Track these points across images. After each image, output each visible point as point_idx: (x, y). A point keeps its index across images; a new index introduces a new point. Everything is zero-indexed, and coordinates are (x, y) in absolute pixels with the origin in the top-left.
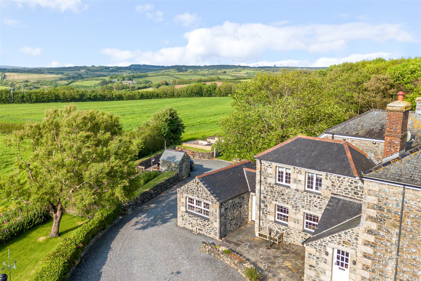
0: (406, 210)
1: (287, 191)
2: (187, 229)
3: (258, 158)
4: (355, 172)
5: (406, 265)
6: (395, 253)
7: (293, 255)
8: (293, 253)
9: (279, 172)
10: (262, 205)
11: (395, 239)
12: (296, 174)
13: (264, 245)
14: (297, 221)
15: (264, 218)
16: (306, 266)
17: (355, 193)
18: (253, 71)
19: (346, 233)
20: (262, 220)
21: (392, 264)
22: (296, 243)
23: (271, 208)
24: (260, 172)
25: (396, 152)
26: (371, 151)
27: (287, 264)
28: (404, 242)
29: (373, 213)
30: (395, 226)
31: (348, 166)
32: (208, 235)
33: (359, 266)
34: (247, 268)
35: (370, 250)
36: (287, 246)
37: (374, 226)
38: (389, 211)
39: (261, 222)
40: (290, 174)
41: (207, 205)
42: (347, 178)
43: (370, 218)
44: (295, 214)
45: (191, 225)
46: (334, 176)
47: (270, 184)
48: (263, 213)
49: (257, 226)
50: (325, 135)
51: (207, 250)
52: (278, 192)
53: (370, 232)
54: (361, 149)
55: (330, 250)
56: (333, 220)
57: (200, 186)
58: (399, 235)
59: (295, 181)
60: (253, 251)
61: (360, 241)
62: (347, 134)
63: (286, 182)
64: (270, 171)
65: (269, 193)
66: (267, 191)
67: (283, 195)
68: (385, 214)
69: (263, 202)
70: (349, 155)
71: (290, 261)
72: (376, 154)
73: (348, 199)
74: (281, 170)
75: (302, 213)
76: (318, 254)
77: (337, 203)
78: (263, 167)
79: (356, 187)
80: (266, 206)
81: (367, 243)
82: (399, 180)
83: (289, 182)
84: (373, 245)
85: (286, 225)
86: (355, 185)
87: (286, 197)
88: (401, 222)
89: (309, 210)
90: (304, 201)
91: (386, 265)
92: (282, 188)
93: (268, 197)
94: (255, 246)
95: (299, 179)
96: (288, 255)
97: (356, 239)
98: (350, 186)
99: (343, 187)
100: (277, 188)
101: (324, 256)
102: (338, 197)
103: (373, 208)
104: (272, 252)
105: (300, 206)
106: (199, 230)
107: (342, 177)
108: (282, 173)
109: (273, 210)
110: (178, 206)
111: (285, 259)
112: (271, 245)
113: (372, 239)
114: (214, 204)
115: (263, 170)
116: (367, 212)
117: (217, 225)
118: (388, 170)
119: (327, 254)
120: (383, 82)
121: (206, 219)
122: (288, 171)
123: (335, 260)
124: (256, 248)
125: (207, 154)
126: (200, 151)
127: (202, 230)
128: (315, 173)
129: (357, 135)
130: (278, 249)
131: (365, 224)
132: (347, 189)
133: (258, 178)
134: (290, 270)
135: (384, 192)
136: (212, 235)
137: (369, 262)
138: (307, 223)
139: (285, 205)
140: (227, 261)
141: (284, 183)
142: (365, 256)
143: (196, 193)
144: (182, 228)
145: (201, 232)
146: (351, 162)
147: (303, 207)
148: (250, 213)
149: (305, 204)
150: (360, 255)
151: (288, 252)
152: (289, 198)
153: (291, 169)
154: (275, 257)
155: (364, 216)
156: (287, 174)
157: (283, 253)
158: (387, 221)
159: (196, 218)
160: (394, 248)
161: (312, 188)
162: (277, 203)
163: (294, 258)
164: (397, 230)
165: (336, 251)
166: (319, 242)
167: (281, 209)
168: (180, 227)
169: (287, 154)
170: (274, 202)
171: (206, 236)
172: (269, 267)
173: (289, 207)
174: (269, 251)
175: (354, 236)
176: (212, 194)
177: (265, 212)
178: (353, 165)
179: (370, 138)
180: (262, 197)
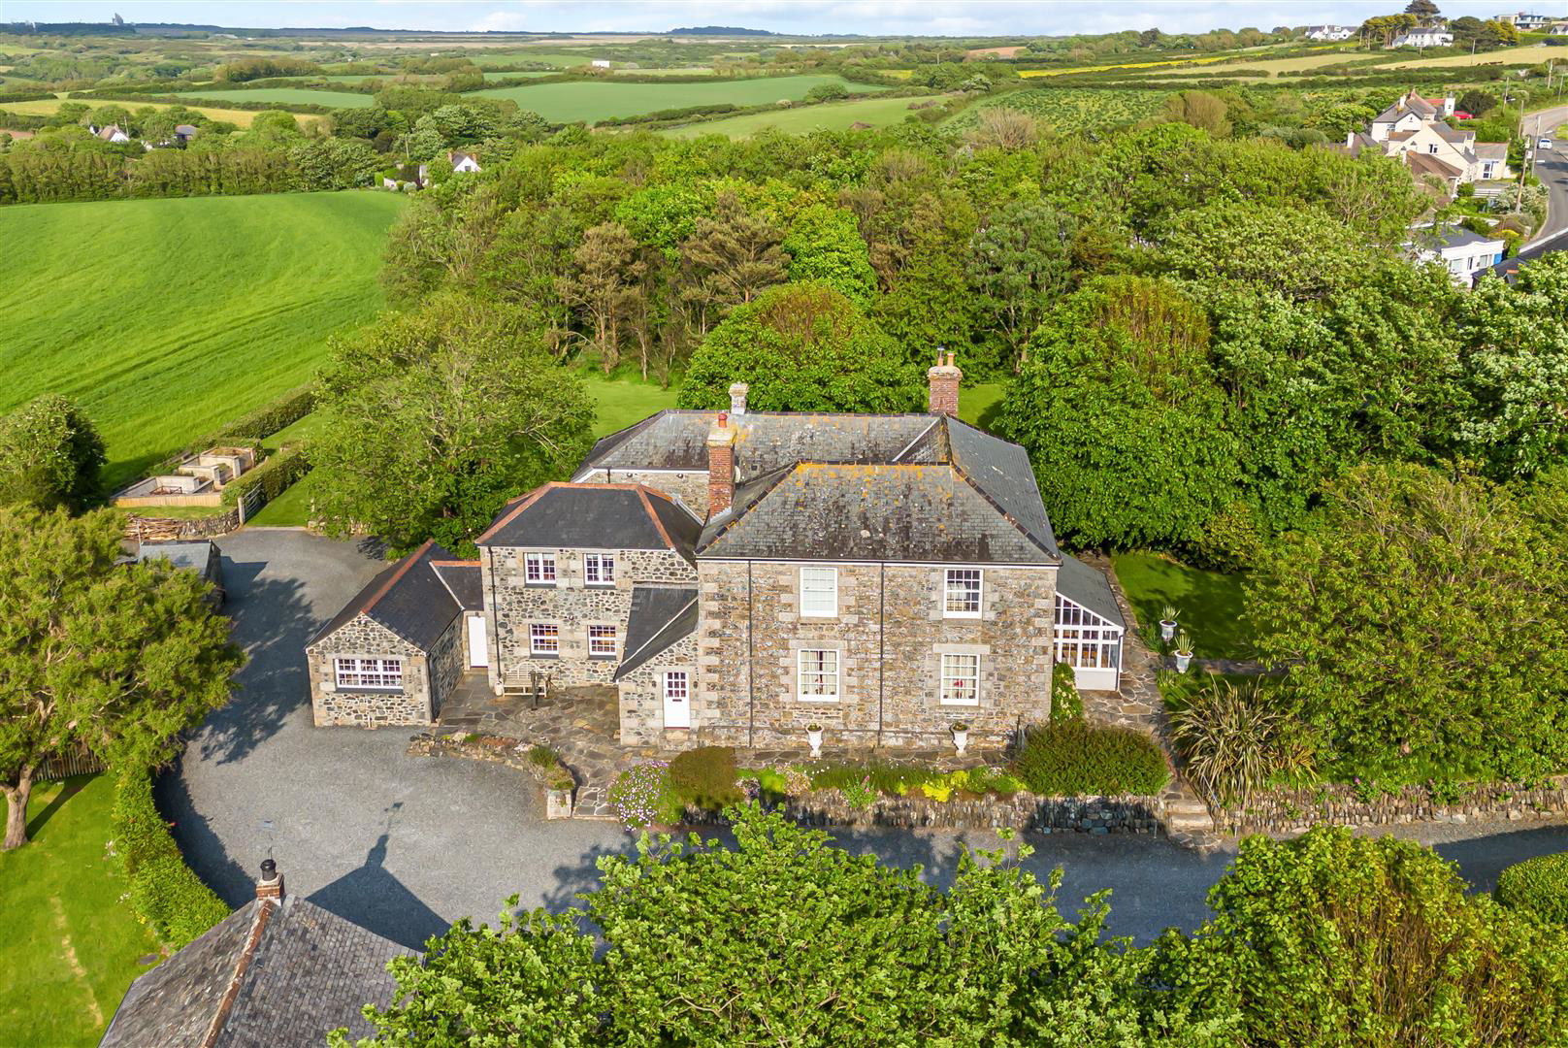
0: (755, 590)
1: (551, 594)
2: (344, 727)
3: (484, 544)
4: (667, 540)
5: (763, 666)
6: (747, 654)
7: (582, 706)
8: (581, 702)
9: (530, 562)
10: (502, 632)
11: (745, 636)
12: (565, 561)
13: (523, 705)
14: (574, 644)
15: (507, 655)
16: (623, 714)
17: (672, 574)
18: (30, 47)
19: (680, 645)
20: (505, 659)
21: (745, 670)
22: (578, 685)
23: (522, 633)
24: (491, 569)
25: (727, 505)
26: (677, 491)
27: (581, 723)
28: (757, 636)
29: (714, 606)
30: (743, 617)
31: (654, 532)
32: (402, 723)
33: (703, 686)
34: (526, 753)
35: (714, 660)
36: (563, 694)
37: (717, 624)
38: (734, 599)
39: (502, 664)
40: (552, 563)
41: (391, 665)
42: (656, 552)
43: (711, 614)
44: (572, 631)
45: (353, 715)
46: (634, 553)
47: (514, 588)
48: (505, 647)
49: (492, 674)
50: (594, 471)
51: (426, 749)
52: (534, 601)
53: (713, 634)
54: (660, 488)
55: (657, 678)
56: (647, 628)
57: (373, 630)
58: (750, 628)
59: (565, 573)
60: (509, 724)
61: (701, 651)
62: (634, 465)
63: (546, 577)
64: (511, 563)
65: (515, 606)
66: (509, 604)
67: (543, 603)
68: (730, 603)
69: (503, 625)
70: (650, 510)
71: (584, 718)
72: (684, 493)
73: (661, 587)
74: (532, 557)
75: (583, 628)
76: (640, 689)
77: (647, 598)
78: (495, 559)
79: (673, 564)
80: (510, 631)
81: (710, 651)
82: (742, 554)
83: (553, 577)
84: (718, 652)
85: (556, 657)
86: (670, 560)
87: (550, 606)
88: (750, 609)
89: (597, 618)
90: (585, 605)
91: (737, 675)
92: (539, 590)
93: (513, 614)
94: (508, 712)
95: (572, 567)
96: (574, 709)
97: (695, 649)
98: (662, 564)
99: (651, 569)
100: (530, 594)
101: (650, 689)
102: (646, 586)
103: (713, 599)
104: (543, 712)
105: (580, 615)
106: (377, 718)
107: (648, 551)
108: (537, 562)
109: (526, 636)
110: (313, 685)
111: (572, 717)
112: (536, 700)
113: (715, 643)
114: (413, 658)
115: (496, 565)
116: (707, 606)
117: (423, 697)
118: (725, 540)
119: (654, 684)
120: (617, 246)
121: (391, 693)
122: (550, 558)
123: (666, 690)
124: (512, 717)
125: (221, 520)
126: (195, 516)
127: (385, 718)
128: (600, 554)
129: (650, 466)
130: (551, 704)
131: (705, 623)
132: (658, 570)
133: (487, 581)
134: (590, 731)
135: (726, 573)
136: (413, 720)
137: (715, 677)
138: (594, 642)
139: (551, 621)
140: (477, 754)
141: (542, 581)
142: (709, 671)
143: (362, 647)
144: (330, 727)
145: (382, 722)
146: (658, 523)
147: (585, 616)
148: (466, 653)
149: (587, 610)
150: (702, 670)
151: (571, 705)
152: (555, 607)
153: (554, 554)
154: (554, 719)
155: (702, 613)
156: (545, 562)
157: (564, 708)
158: (734, 613)
159: (368, 698)
160: (745, 648)
161: (596, 578)
162: (534, 621)
163: (585, 710)
164: (747, 622)
165: (666, 675)
166: (640, 669)
167: (539, 630)
168: (324, 728)
169: (540, 526)
170: (526, 621)
171: (399, 727)
172: (552, 740)
173: (557, 622)
174: (537, 713)
175: (691, 647)
176: (405, 638)
177: (508, 644)
178: (661, 529)
179: (673, 467)
180: (500, 615)
